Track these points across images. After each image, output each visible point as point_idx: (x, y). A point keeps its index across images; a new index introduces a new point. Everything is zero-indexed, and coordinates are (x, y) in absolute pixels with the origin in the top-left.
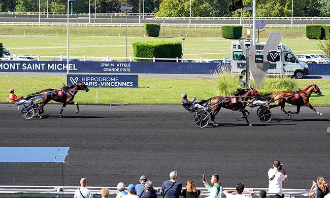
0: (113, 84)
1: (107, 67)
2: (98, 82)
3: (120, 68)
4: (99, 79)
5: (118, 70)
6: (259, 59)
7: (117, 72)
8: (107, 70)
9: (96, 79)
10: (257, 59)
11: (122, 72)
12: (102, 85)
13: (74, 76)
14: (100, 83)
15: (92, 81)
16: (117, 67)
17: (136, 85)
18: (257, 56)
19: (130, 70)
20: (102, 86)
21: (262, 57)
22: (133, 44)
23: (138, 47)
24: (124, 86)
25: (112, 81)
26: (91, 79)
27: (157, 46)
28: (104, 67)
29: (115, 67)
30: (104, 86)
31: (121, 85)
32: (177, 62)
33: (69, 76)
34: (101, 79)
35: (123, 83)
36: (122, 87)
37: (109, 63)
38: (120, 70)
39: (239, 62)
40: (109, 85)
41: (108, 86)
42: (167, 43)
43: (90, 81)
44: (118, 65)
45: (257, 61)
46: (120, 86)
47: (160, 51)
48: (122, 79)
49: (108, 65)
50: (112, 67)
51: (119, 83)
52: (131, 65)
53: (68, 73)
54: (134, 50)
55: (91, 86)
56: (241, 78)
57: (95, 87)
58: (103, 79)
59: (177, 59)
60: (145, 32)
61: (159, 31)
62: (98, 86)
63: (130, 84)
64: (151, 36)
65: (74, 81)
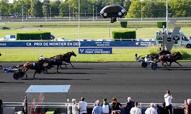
2: (93, 51)
3: (104, 44)
4: (93, 50)
5: (103, 45)
6: (169, 40)
7: (103, 46)
8: (99, 45)
11: (106, 46)
13: (82, 49)
15: (91, 51)
17: (111, 53)
18: (168, 38)
19: (110, 45)
21: (170, 38)
22: (112, 33)
24: (106, 53)
25: (100, 51)
26: (90, 50)
28: (97, 44)
29: (102, 43)
30: (96, 53)
32: (132, 41)
33: (79, 49)
34: (94, 50)
36: (105, 53)
37: (100, 42)
39: (159, 41)
40: (99, 53)
43: (89, 51)
44: (104, 43)
45: (168, 41)
46: (103, 53)
47: (125, 35)
48: (104, 50)
49: (99, 43)
50: (101, 44)
53: (79, 47)
54: (113, 35)
55: (90, 53)
56: (160, 48)
57: (92, 54)
58: (96, 50)
59: (132, 39)
60: (120, 25)
61: (127, 25)
62: (93, 53)
63: (108, 52)
64: (123, 27)
65: (82, 51)
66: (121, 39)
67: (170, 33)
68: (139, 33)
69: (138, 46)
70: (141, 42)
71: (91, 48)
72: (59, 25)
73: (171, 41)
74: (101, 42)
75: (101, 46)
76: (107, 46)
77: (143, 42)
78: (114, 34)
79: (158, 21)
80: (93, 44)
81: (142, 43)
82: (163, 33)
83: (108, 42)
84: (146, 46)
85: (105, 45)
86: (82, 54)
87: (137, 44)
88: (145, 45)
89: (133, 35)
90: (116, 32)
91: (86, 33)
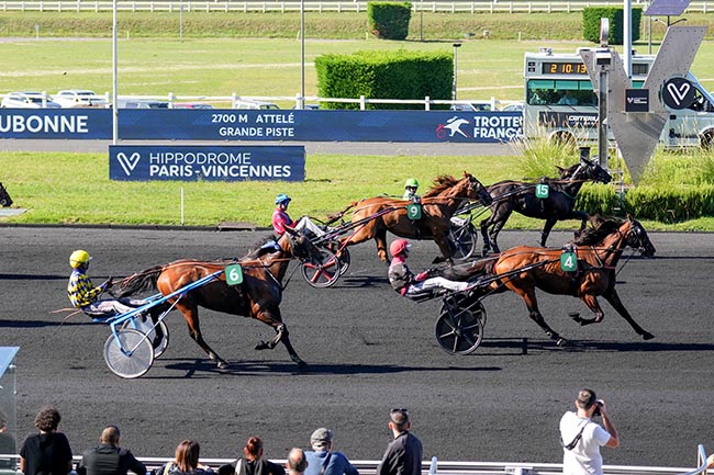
0: (235, 171)
1: (229, 125)
2: (196, 167)
3: (264, 126)
4: (196, 157)
5: (259, 132)
6: (637, 101)
7: (256, 138)
8: (230, 131)
9: (190, 159)
10: (630, 100)
11: (271, 137)
12: (207, 174)
13: (129, 151)
14: (199, 167)
15: (181, 163)
16: (257, 126)
18: (630, 93)
19: (294, 132)
20: (204, 178)
21: (645, 93)
22: (318, 62)
23: (330, 68)
24: (266, 178)
25: (234, 163)
26: (175, 156)
27: (383, 66)
28: (223, 124)
29: (252, 123)
30: (211, 178)
31: (258, 174)
32: (427, 108)
33: (114, 150)
34: (202, 159)
35: (264, 168)
36: (260, 178)
37: (237, 112)
38: (264, 131)
40: (226, 174)
41: (221, 178)
42: (413, 57)
43: (172, 162)
44: (259, 119)
45: (630, 107)
46: (254, 177)
47: (389, 79)
48: (261, 157)
49: (231, 119)
50: (243, 125)
51: (252, 168)
52: (294, 119)
53: (115, 142)
54: (320, 77)
55: (175, 178)
57: (185, 179)
58: (209, 158)
59: (426, 101)
60: (370, 25)
61: (407, 24)
62: (194, 178)
63: (283, 172)
64: (385, 38)
65: (129, 164)
66: (362, 101)
67: (639, 68)
68: (476, 72)
69: (457, 138)
70: (477, 118)
71: (184, 149)
72: (19, 22)
73: (645, 108)
74: (243, 112)
75: (245, 138)
76: (276, 139)
77: (490, 114)
78: (325, 70)
79: (587, 4)
80: (197, 122)
81: (486, 121)
82: (600, 61)
83: (286, 113)
84: (506, 139)
85: (269, 131)
86: (127, 178)
87: (454, 126)
88: (502, 133)
89: (435, 77)
90: (336, 61)
91: (172, 68)
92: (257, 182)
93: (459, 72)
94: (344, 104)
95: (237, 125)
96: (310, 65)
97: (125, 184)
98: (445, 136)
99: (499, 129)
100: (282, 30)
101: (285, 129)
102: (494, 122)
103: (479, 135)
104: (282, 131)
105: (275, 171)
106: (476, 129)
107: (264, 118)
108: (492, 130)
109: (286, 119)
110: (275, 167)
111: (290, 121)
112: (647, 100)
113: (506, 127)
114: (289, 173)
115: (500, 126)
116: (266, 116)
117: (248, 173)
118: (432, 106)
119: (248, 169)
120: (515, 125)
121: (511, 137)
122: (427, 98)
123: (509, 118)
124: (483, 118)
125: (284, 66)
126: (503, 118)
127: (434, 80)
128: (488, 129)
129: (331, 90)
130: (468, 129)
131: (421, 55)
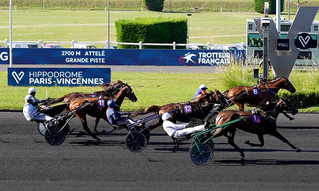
0: (74, 81)
1: (71, 57)
2: (53, 79)
3: (89, 57)
4: (54, 74)
5: (86, 60)
6: (283, 45)
7: (85, 64)
8: (71, 60)
9: (50, 75)
10: (279, 45)
11: (93, 63)
12: (59, 83)
13: (18, 71)
14: (55, 79)
15: (46, 77)
16: (87, 57)
18: (280, 41)
19: (105, 61)
20: (58, 85)
21: (287, 41)
22: (117, 23)
23: (123, 26)
24: (91, 85)
25: (74, 77)
26: (43, 74)
27: (151, 25)
28: (67, 56)
29: (83, 56)
30: (61, 85)
31: (86, 83)
33: (10, 70)
34: (57, 75)
35: (89, 79)
36: (87, 85)
37: (75, 50)
38: (89, 60)
40: (69, 83)
41: (67, 85)
42: (166, 21)
43: (41, 77)
44: (87, 54)
45: (280, 48)
46: (84, 85)
47: (153, 32)
49: (72, 54)
50: (78, 57)
51: (83, 80)
52: (105, 53)
53: (11, 66)
54: (118, 31)
55: (42, 85)
56: (256, 71)
58: (60, 74)
59: (174, 44)
60: (144, 4)
61: (163, 3)
62: (53, 84)
63: (99, 82)
64: (151, 10)
65: (18, 77)
68: (199, 28)
69: (190, 64)
70: (200, 53)
71: (48, 70)
73: (287, 49)
74: (78, 50)
75: (79, 63)
76: (96, 64)
77: (207, 51)
78: (120, 28)
80: (54, 55)
81: (205, 55)
83: (101, 50)
84: (215, 64)
85: (91, 60)
86: (18, 85)
87: (188, 57)
88: (213, 61)
89: (178, 31)
90: (126, 23)
91: (39, 26)
92: (86, 87)
93: (190, 29)
94: (130, 45)
95: (75, 57)
96: (113, 24)
97: (16, 88)
98: (184, 63)
99: (211, 59)
100: (97, 6)
101: (100, 59)
102: (209, 55)
103: (201, 62)
104: (99, 60)
105: (95, 81)
106: (199, 59)
107: (89, 53)
108: (208, 59)
109: (101, 54)
110: (95, 79)
111: (103, 54)
112: (288, 45)
113: (215, 58)
114: (103, 82)
115: (212, 57)
116: (90, 52)
117: (81, 82)
118: (177, 47)
119: (81, 80)
120: (219, 57)
121: (218, 63)
122: (174, 43)
123: (217, 54)
124: (204, 53)
125: (98, 25)
126: (213, 53)
127: (177, 33)
128: (206, 59)
129: (124, 38)
130: (195, 59)
131: (170, 20)
